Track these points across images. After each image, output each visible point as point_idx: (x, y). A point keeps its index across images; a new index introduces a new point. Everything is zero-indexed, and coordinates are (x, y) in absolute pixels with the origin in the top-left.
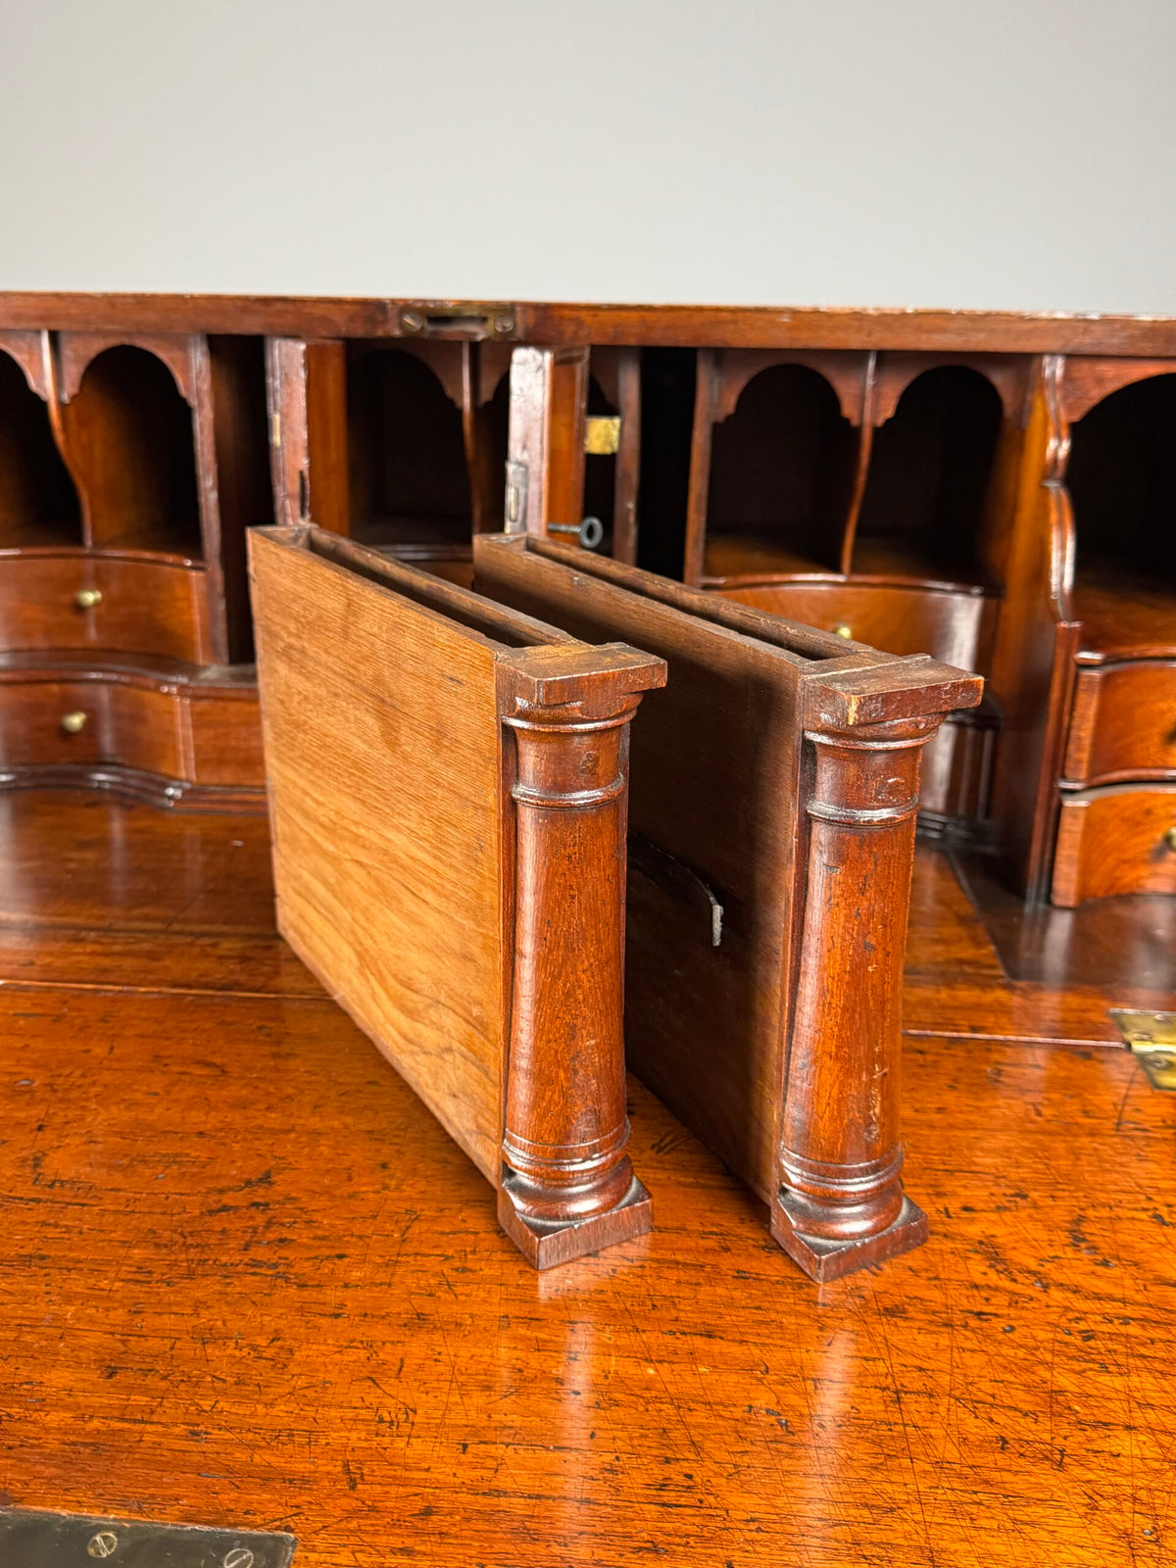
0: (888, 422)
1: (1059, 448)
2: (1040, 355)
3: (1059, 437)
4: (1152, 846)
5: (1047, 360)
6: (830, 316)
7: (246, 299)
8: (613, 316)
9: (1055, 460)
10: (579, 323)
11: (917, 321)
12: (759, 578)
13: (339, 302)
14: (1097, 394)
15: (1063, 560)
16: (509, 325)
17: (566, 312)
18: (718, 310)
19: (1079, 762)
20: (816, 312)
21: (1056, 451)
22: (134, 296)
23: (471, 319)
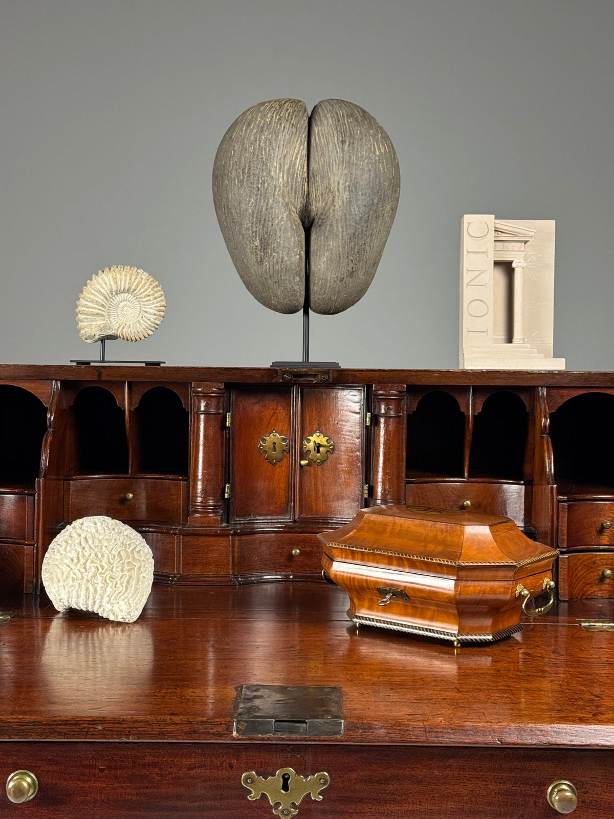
0: (479, 413)
1: (546, 422)
2: (538, 387)
3: (545, 418)
4: (598, 577)
5: (540, 388)
6: (454, 373)
7: (221, 368)
8: (368, 373)
9: (545, 426)
10: (355, 376)
11: (487, 375)
12: (430, 479)
13: (259, 369)
14: (561, 402)
15: (550, 464)
16: (327, 377)
17: (350, 373)
18: (410, 371)
19: (563, 540)
20: (449, 371)
21: (545, 422)
22: (174, 368)
23: (310, 376)
